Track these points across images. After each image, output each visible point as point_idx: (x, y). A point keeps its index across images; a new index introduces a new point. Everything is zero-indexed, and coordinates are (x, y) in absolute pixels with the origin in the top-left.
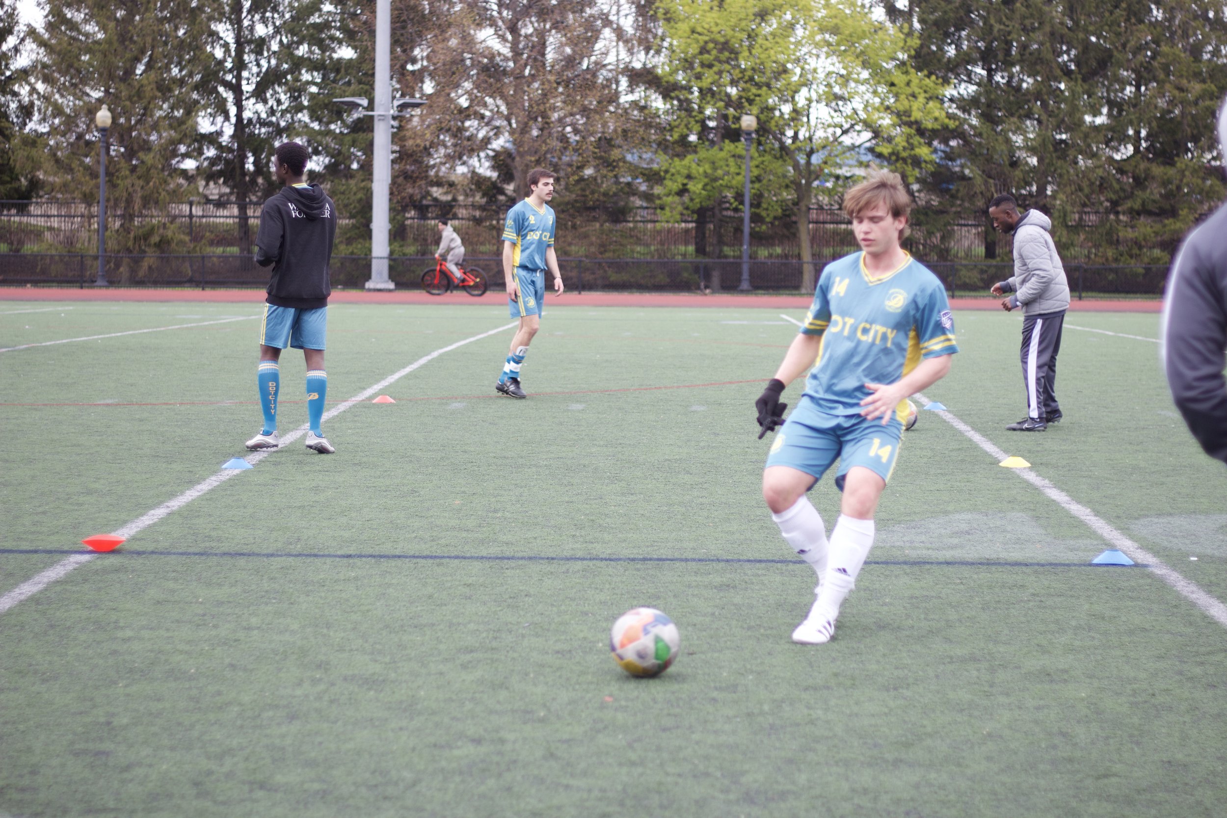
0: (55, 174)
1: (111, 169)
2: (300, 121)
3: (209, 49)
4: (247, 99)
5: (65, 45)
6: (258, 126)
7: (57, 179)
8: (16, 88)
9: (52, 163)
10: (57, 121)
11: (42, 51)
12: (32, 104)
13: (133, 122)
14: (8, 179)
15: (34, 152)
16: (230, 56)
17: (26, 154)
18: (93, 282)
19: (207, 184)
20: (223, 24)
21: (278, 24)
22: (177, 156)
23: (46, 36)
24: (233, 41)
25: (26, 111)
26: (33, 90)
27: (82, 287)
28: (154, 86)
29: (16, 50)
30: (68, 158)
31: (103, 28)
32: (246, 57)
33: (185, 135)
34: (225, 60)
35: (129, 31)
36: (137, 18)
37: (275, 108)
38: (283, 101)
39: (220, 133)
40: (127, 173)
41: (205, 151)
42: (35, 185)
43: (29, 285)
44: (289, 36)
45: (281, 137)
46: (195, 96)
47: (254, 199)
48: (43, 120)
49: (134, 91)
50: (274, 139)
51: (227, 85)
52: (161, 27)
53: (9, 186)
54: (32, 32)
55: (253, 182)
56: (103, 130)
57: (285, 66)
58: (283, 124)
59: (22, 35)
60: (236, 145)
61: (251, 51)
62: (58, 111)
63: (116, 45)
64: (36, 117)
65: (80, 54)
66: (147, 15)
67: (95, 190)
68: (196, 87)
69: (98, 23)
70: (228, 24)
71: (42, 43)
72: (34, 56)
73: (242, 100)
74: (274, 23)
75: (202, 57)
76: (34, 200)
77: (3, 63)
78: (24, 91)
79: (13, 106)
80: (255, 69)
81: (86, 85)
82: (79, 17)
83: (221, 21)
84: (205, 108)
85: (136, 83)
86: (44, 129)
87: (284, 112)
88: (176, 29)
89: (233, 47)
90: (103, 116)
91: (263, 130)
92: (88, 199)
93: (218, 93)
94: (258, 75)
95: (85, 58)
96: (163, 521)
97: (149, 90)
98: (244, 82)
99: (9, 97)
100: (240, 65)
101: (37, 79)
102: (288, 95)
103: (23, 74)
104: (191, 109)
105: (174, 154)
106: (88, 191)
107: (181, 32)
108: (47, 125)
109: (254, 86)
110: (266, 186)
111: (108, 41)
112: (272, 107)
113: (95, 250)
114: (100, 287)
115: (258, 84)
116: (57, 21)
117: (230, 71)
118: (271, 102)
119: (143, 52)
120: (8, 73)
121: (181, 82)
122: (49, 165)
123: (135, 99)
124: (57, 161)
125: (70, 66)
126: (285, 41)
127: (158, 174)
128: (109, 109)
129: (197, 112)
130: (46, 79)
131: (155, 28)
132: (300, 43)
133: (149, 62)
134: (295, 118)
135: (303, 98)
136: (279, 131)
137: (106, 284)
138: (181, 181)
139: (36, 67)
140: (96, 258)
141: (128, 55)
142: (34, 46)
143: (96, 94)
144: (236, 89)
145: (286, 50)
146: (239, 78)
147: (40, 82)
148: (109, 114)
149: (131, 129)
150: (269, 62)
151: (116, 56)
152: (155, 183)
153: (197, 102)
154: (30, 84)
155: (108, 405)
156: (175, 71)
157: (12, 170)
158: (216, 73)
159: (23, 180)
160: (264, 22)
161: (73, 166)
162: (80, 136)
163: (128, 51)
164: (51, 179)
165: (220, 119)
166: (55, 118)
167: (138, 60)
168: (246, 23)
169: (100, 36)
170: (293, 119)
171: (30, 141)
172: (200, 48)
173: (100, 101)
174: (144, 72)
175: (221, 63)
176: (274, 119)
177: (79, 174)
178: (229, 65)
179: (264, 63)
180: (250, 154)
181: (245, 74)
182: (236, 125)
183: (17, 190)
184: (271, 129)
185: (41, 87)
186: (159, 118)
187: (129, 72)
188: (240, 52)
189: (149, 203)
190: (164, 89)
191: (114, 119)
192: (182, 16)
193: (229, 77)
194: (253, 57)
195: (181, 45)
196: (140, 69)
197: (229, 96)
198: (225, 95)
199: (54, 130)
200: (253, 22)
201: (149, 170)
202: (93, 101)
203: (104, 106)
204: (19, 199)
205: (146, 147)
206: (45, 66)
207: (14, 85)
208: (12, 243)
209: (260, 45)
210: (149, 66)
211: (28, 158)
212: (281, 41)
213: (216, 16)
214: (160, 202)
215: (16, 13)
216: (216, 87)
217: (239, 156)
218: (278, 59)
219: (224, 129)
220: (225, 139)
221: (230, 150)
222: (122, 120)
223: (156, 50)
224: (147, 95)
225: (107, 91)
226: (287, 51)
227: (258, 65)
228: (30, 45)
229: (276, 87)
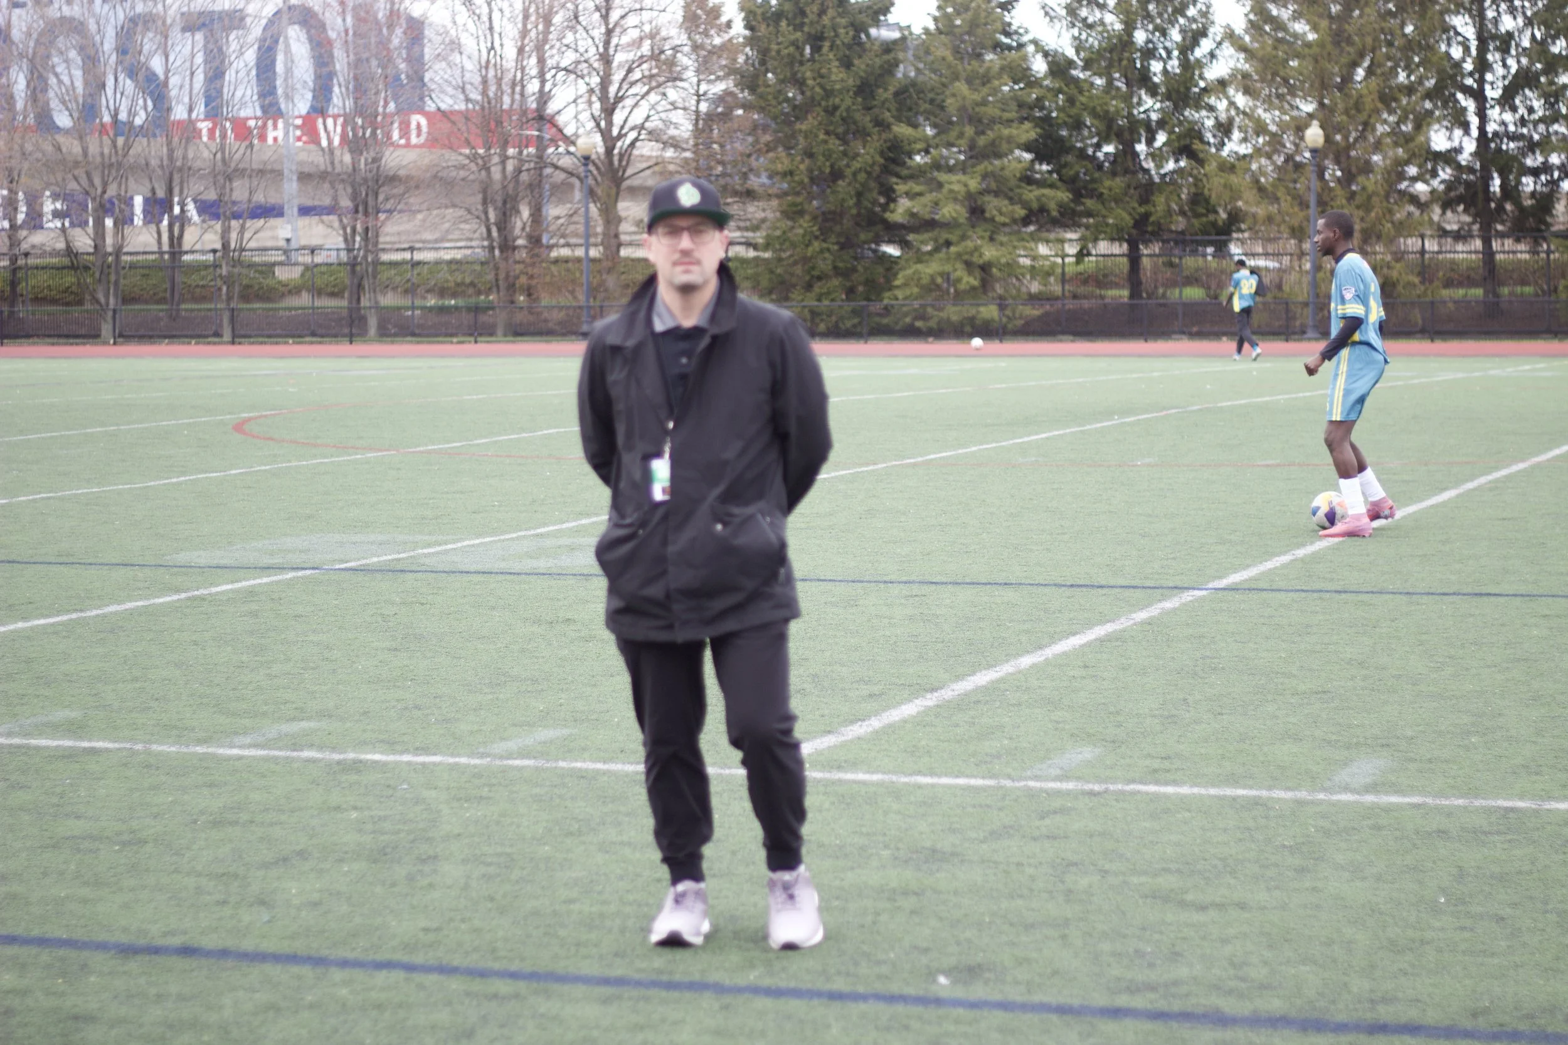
0: (1258, 204)
1: (1326, 198)
2: (1556, 133)
3: (1443, 48)
4: (1492, 107)
5: (1269, 49)
6: (1505, 140)
7: (1259, 211)
8: (1212, 101)
9: (1255, 191)
10: (1261, 140)
11: (1242, 56)
12: (1231, 121)
13: (1351, 140)
14: (1204, 211)
15: (1234, 179)
16: (1469, 55)
17: (1222, 181)
18: (1304, 332)
19: (1444, 213)
20: (1460, 17)
21: (1529, 13)
22: (1405, 179)
23: (1247, 38)
24: (1474, 37)
25: (1224, 129)
26: (1232, 104)
27: (1287, 340)
28: (1375, 96)
29: (1212, 55)
30: (1273, 185)
31: (1315, 28)
32: (1490, 57)
33: (1414, 155)
34: (1464, 60)
35: (1345, 30)
36: (1357, 12)
37: (1526, 117)
38: (1536, 108)
39: (1458, 150)
40: (1344, 201)
41: (1441, 173)
42: (1235, 218)
43: (1224, 339)
44: (1542, 28)
45: (1534, 153)
46: (1428, 105)
47: (1499, 227)
48: (1245, 140)
49: (1352, 102)
50: (1524, 155)
51: (1467, 90)
52: (1383, 24)
53: (1204, 219)
54: (1230, 36)
55: (1500, 209)
56: (1314, 151)
57: (1539, 66)
58: (1536, 137)
59: (1218, 39)
60: (1478, 164)
61: (1497, 49)
62: (1260, 128)
63: (1329, 47)
64: (1236, 135)
65: (1287, 61)
66: (1367, 10)
67: (1305, 224)
68: (1429, 95)
69: (1308, 22)
70: (1467, 16)
71: (1242, 48)
72: (1232, 64)
73: (1485, 108)
74: (1524, 13)
75: (1435, 59)
76: (1235, 235)
77: (1197, 73)
78: (1222, 105)
79: (1209, 123)
80: (1500, 71)
81: (1294, 95)
82: (1285, 14)
83: (1458, 13)
84: (1439, 121)
85: (1354, 92)
86: (1244, 149)
87: (1536, 123)
88: (1403, 25)
89: (1474, 45)
90: (1314, 134)
91: (1512, 145)
92: (1298, 233)
93: (1457, 101)
94: (1504, 77)
95: (1293, 63)
97: (1369, 102)
98: (1487, 87)
99: (1204, 113)
100: (1483, 66)
101: (1237, 91)
102: (1542, 101)
103: (1222, 83)
104: (1422, 121)
105: (1402, 176)
106: (1296, 224)
107: (1409, 29)
108: (1249, 145)
109: (1500, 92)
110: (1517, 213)
111: (1320, 44)
112: (1522, 116)
113: (1306, 295)
114: (1309, 339)
115: (1506, 89)
116: (1261, 19)
117: (1471, 74)
118: (1522, 111)
119: (1362, 55)
120: (1202, 84)
121: (1410, 90)
122: (1250, 195)
123: (1353, 112)
124: (1261, 189)
125: (1275, 74)
126: (1538, 35)
127: (1381, 202)
128: (1322, 127)
129: (1429, 125)
130: (1247, 91)
131: (1376, 26)
132: (1555, 38)
133: (1369, 67)
134: (1551, 130)
135: (1561, 104)
136: (1532, 147)
137: (1318, 336)
138: (1412, 208)
139: (1236, 76)
140: (1306, 304)
141: (1344, 60)
142: (1232, 51)
143: (1308, 107)
144: (1479, 96)
145: (1538, 47)
146: (1481, 81)
147: (1240, 94)
148: (1320, 132)
149: (1349, 147)
150: (1519, 62)
151: (1329, 62)
152: (1377, 213)
153: (1430, 113)
154: (1228, 98)
155: (1268, 466)
156: (1402, 77)
157: (1207, 201)
158: (1453, 77)
159: (1221, 211)
160: (1511, 13)
161: (1279, 194)
162: (1289, 158)
163: (1345, 55)
164: (1253, 209)
165: (1458, 133)
166: (1258, 136)
167: (1355, 64)
168: (1490, 14)
169: (1311, 37)
170: (1548, 131)
171: (1228, 165)
172: (1430, 48)
173: (1311, 116)
174: (1366, 78)
175: (1458, 65)
176: (1525, 131)
177: (1286, 202)
178: (1468, 66)
179: (1512, 62)
180: (1495, 175)
181: (1489, 77)
182: (1478, 140)
183: (1214, 224)
184: (1521, 144)
185: (1241, 100)
186: (1382, 134)
187: (1347, 79)
188: (1482, 49)
189: (1370, 237)
190: (1387, 98)
191: (1328, 139)
192: (1410, 10)
193: (1469, 81)
194: (1498, 56)
195: (1410, 46)
196: (1360, 74)
197: (1469, 104)
198: (1464, 103)
199: (1258, 151)
200: (1499, 13)
201: (1369, 197)
202: (1304, 115)
203: (1315, 123)
204: (1217, 234)
205: (1367, 168)
206: (1246, 76)
207: (1209, 98)
208: (1209, 288)
209: (1505, 42)
210: (1370, 72)
211: (1225, 186)
212: (1533, 35)
213: (1452, 7)
214: (1384, 236)
215: (1211, 11)
216: (1454, 95)
217: (1482, 177)
218: (1530, 58)
219: (1464, 145)
220: (1464, 158)
221: (1470, 170)
222: (1338, 137)
223: (1378, 53)
224: (1367, 107)
225: (1321, 104)
226: (1540, 48)
227: (1505, 65)
228: (1228, 50)
229: (1527, 91)
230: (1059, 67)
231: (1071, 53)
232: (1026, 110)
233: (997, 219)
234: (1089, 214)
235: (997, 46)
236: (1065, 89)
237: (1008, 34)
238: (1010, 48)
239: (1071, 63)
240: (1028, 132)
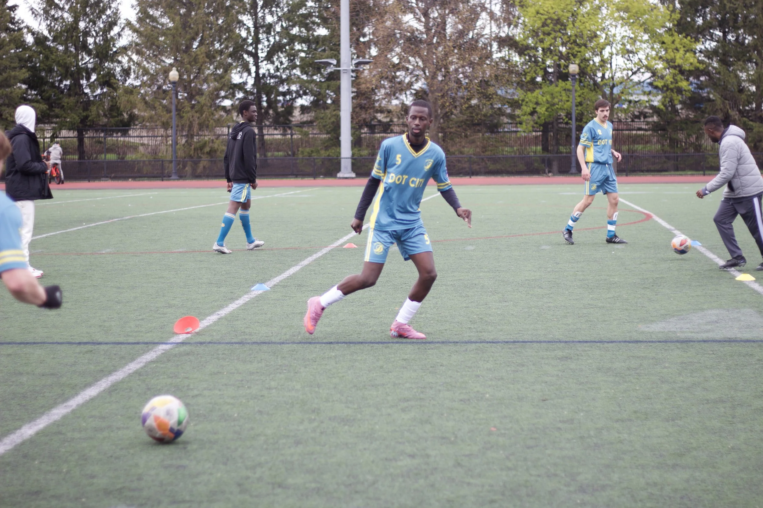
0: (145, 111)
1: (179, 107)
2: (295, 75)
3: (237, 31)
4: (262, 61)
5: (149, 31)
6: (269, 78)
7: (146, 114)
8: (120, 58)
9: (143, 104)
10: (145, 78)
11: (135, 35)
12: (130, 68)
13: (192, 77)
14: (116, 114)
15: (131, 97)
16: (250, 35)
17: (126, 99)
18: (170, 176)
20: (246, 16)
21: (280, 14)
22: (219, 98)
23: (138, 26)
24: (253, 26)
25: (126, 72)
26: (130, 59)
27: (163, 180)
28: (204, 55)
29: (119, 35)
30: (152, 101)
31: (172, 20)
32: (260, 36)
33: (224, 85)
34: (247, 38)
35: (188, 22)
36: (193, 13)
37: (279, 67)
38: (284, 62)
39: (245, 83)
40: (189, 109)
41: (237, 95)
42: (133, 118)
43: (130, 180)
44: (287, 22)
45: (283, 84)
46: (230, 60)
47: (267, 123)
48: (137, 78)
49: (192, 58)
50: (279, 86)
51: (249, 53)
52: (208, 19)
53: (117, 119)
54: (129, 24)
55: (267, 112)
56: (174, 83)
57: (285, 41)
58: (284, 76)
59: (123, 26)
60: (255, 90)
61: (264, 32)
62: (146, 72)
63: (180, 30)
64: (132, 76)
65: (158, 37)
66: (199, 11)
67: (170, 120)
68: (231, 55)
69: (169, 18)
70: (249, 16)
71: (135, 30)
72: (130, 39)
73: (258, 63)
74: (277, 14)
75: (234, 36)
76: (132, 127)
77: (112, 43)
78: (124, 60)
79: (118, 69)
80: (266, 43)
81: (162, 55)
82: (157, 14)
83: (244, 14)
84: (236, 67)
85: (193, 54)
86: (137, 83)
87: (285, 69)
88: (217, 19)
89: (252, 30)
90: (174, 74)
91: (272, 81)
92: (166, 126)
93: (243, 58)
94: (268, 46)
95: (162, 39)
96: (216, 323)
97: (202, 58)
98: (259, 51)
99: (116, 64)
100: (257, 41)
101: (133, 53)
102: (287, 58)
103: (124, 50)
104: (227, 68)
105: (218, 96)
106: (165, 121)
107: (220, 22)
108: (139, 81)
109: (266, 54)
110: (275, 115)
111: (176, 28)
112: (277, 66)
113: (170, 157)
114: (174, 179)
115: (268, 52)
116: (144, 17)
117: (251, 44)
118: (277, 63)
119: (197, 34)
120: (115, 49)
121: (221, 52)
122: (141, 105)
123: (193, 63)
124: (146, 103)
125: (153, 44)
126: (284, 25)
127: (208, 109)
128: (177, 70)
129: (231, 70)
130: (138, 53)
131: (205, 19)
132: (293, 26)
133: (201, 40)
134: (292, 73)
135: (296, 60)
136: (282, 81)
137: (177, 178)
138: (222, 113)
139: (132, 45)
140: (171, 162)
141: (188, 36)
142: (130, 32)
143: (169, 61)
144: (255, 56)
145: (285, 31)
146: (256, 48)
147: (134, 54)
148: (177, 73)
149: (191, 82)
150: (275, 39)
151: (180, 37)
152: (206, 115)
153: (231, 64)
154: (128, 56)
155: (180, 252)
156: (217, 45)
157: (118, 109)
158: (242, 46)
159: (125, 115)
160: (271, 14)
161: (156, 105)
162: (160, 87)
163: (188, 34)
164: (142, 114)
165: (245, 74)
166: (144, 76)
167: (194, 39)
168: (260, 15)
169: (171, 25)
170: (290, 74)
171: (129, 91)
172: (232, 31)
173: (171, 65)
174: (198, 46)
175: (245, 40)
176: (278, 74)
177: (160, 110)
178: (250, 41)
179: (272, 39)
180: (264, 96)
181: (260, 46)
182: (255, 78)
183: (122, 121)
184: (277, 80)
185: (135, 57)
186: (208, 74)
187: (189, 47)
188: (257, 33)
189: (203, 128)
190: (211, 56)
191: (180, 76)
192: (221, 11)
193: (250, 49)
194: (265, 35)
195: (221, 30)
196: (195, 45)
197: (251, 60)
198: (248, 60)
199: (143, 84)
200: (265, 14)
201: (202, 107)
202: (167, 65)
203: (174, 68)
204: (123, 126)
205: (200, 92)
206: (137, 44)
207: (118, 56)
208: (119, 154)
209: (269, 28)
210: (201, 43)
211: (128, 101)
212: (282, 25)
213: (242, 10)
214: (210, 127)
215: (119, 12)
216: (242, 55)
217: (258, 97)
218: (280, 36)
219: (248, 81)
220: (249, 87)
221: (252, 93)
222: (185, 77)
223: (205, 33)
224: (200, 61)
225: (175, 59)
226: (286, 31)
227: (268, 41)
228: (127, 32)
229: (280, 53)
230: (40, 40)
231: (46, 33)
232: (23, 62)
233: (9, 119)
234: (57, 116)
235: (7, 29)
236: (43, 51)
237: (13, 24)
238: (14, 30)
239: (46, 38)
240: (24, 74)
